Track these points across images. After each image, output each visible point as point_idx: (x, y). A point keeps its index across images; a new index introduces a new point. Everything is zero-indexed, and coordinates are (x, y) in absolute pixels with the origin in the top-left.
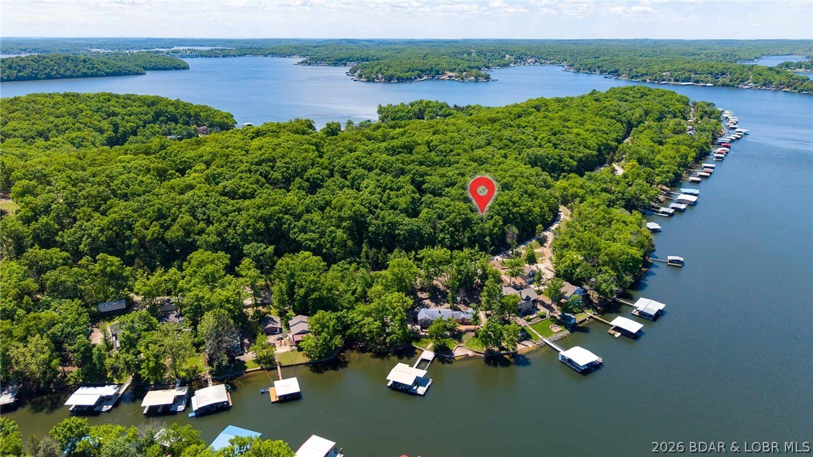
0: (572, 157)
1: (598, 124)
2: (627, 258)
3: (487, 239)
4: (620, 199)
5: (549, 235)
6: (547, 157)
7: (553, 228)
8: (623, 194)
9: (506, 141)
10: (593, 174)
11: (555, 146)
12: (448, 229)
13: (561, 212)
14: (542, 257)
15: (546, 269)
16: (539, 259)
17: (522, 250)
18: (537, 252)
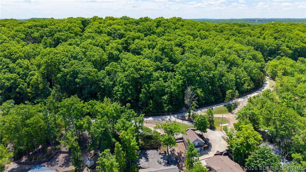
3: (166, 97)
13: (268, 84)
14: (226, 123)
15: (222, 139)
16: (220, 125)
17: (202, 113)
18: (220, 118)
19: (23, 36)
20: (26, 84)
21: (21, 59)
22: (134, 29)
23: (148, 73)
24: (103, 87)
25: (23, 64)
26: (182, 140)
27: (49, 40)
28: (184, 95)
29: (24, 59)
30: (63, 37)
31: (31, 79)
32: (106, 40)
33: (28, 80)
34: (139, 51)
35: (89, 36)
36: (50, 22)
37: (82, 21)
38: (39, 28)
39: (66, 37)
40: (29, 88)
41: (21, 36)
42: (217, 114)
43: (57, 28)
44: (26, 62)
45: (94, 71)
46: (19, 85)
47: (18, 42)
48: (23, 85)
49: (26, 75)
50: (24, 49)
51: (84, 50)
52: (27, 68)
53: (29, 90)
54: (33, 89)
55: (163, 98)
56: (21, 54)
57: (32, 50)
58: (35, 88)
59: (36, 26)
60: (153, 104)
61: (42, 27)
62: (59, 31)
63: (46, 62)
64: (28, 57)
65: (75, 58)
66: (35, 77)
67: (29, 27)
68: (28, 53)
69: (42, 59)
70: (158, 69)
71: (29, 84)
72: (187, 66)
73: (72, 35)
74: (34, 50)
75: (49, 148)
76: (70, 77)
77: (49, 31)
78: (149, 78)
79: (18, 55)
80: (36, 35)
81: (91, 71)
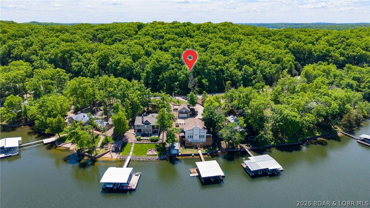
3: (177, 83)
19: (91, 37)
20: (87, 70)
22: (173, 32)
23: (166, 64)
24: (135, 73)
25: (87, 56)
26: (177, 110)
27: (109, 40)
29: (89, 53)
30: (119, 38)
31: (91, 67)
32: (147, 40)
33: (89, 67)
34: (169, 49)
36: (113, 27)
37: (138, 25)
38: (103, 31)
39: (122, 38)
40: (89, 73)
41: (89, 36)
43: (117, 31)
44: (89, 55)
45: (130, 62)
47: (87, 41)
48: (86, 70)
49: (88, 64)
50: (90, 46)
51: (128, 47)
52: (89, 59)
54: (92, 74)
55: (175, 83)
56: (87, 49)
57: (95, 47)
58: (93, 73)
59: (101, 29)
60: (167, 87)
61: (106, 30)
62: (118, 33)
63: (101, 55)
64: (92, 51)
65: (121, 53)
66: (94, 65)
67: (97, 30)
68: (92, 49)
69: (99, 52)
71: (89, 70)
73: (126, 36)
74: (96, 47)
75: (94, 108)
76: (115, 65)
77: (110, 33)
79: (85, 50)
80: (100, 36)
81: (128, 61)
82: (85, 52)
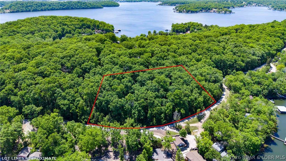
0: (243, 61)
1: (267, 41)
2: (250, 144)
3: (163, 115)
4: (266, 89)
5: (207, 113)
6: (227, 60)
7: (212, 108)
8: (268, 86)
9: (205, 50)
10: (253, 72)
11: (234, 54)
12: (138, 108)
13: (224, 95)
14: (196, 130)
15: (194, 140)
16: (193, 131)
17: (183, 124)
18: (193, 126)
20: (74, 106)
21: (68, 89)
23: (152, 102)
25: (70, 93)
26: (173, 142)
27: (79, 70)
28: (173, 115)
29: (70, 89)
31: (78, 104)
34: (144, 82)
35: (108, 68)
37: (96, 48)
42: (192, 123)
46: (72, 108)
53: (77, 110)
56: (68, 85)
66: (81, 102)
67: (62, 58)
70: (157, 97)
71: (76, 107)
72: (175, 95)
74: (73, 80)
78: (152, 105)
79: (66, 86)
80: (69, 65)
81: (118, 101)
82: (67, 88)
